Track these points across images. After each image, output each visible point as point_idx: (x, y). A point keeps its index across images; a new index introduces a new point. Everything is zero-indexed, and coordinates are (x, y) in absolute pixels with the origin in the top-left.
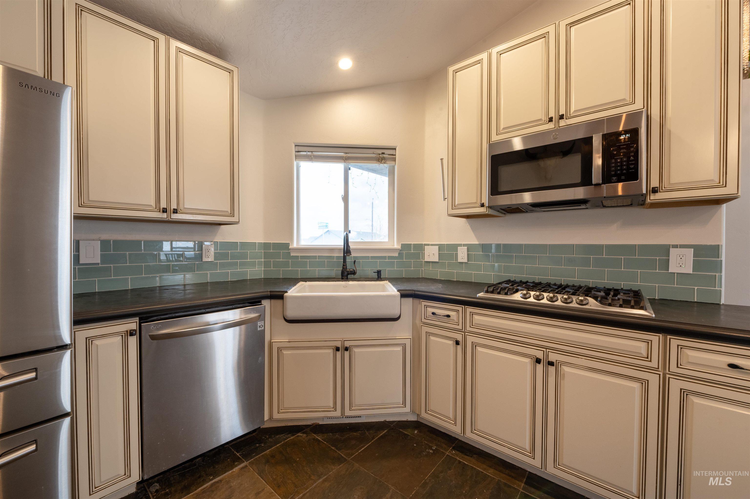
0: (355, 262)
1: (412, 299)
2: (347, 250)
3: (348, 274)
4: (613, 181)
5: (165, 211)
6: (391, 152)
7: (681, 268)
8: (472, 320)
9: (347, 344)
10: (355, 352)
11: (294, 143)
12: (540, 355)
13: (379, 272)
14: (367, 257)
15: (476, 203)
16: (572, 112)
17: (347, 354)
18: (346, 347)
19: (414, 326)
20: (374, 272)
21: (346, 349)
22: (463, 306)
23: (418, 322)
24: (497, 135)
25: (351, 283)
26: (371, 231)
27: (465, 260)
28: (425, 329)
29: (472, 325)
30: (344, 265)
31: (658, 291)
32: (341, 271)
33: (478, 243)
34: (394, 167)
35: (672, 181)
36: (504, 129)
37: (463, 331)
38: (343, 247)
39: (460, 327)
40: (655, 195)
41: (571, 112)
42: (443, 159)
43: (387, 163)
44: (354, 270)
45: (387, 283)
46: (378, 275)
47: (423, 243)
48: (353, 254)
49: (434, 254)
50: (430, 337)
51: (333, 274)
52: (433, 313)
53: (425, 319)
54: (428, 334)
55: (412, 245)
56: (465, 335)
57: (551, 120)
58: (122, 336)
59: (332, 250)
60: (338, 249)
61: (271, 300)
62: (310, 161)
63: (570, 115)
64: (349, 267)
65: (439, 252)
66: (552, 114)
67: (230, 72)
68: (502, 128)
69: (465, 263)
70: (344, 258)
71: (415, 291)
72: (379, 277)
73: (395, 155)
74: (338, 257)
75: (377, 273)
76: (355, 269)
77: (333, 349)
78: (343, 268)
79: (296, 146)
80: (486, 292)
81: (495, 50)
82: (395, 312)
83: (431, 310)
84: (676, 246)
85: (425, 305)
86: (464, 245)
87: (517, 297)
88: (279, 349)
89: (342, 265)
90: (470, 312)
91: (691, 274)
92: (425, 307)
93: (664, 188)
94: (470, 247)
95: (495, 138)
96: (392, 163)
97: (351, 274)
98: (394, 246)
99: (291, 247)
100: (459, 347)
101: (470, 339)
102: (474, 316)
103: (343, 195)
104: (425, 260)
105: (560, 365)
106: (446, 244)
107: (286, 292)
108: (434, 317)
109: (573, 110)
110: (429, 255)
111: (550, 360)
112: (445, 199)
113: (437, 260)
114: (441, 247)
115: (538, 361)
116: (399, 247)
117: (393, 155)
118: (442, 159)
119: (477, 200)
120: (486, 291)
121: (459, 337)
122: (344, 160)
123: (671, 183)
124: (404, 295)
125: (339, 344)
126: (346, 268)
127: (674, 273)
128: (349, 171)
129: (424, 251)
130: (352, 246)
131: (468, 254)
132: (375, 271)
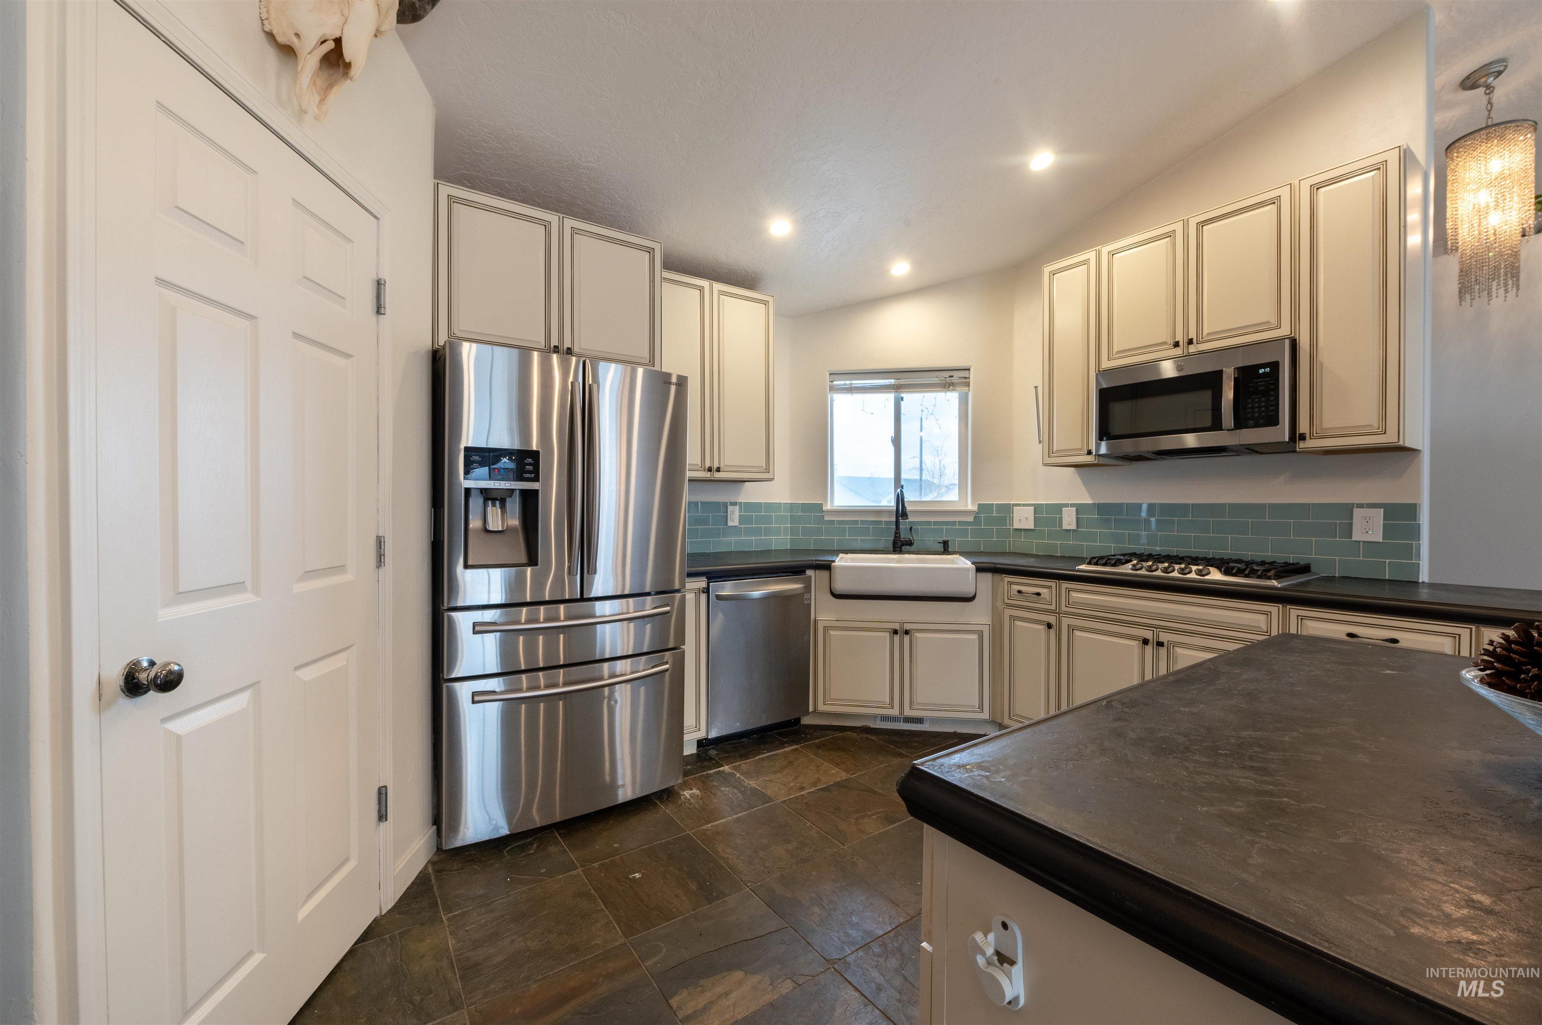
0: (911, 529)
1: (991, 575)
2: (901, 512)
3: (903, 545)
4: (1250, 426)
5: (710, 469)
6: (963, 374)
7: (1366, 534)
8: (1069, 598)
9: (907, 627)
10: (917, 637)
11: (828, 372)
12: (1148, 634)
13: (945, 543)
14: (929, 523)
15: (1081, 449)
16: (1205, 334)
17: (907, 638)
18: (906, 630)
19: (994, 609)
20: (939, 543)
21: (907, 632)
22: (1057, 581)
23: (999, 604)
24: (1108, 360)
25: (907, 556)
26: (918, 478)
27: (1074, 527)
28: (1008, 612)
29: (1069, 604)
30: (896, 533)
31: (1339, 567)
32: (892, 541)
33: (1091, 502)
34: (967, 394)
35: (1325, 426)
36: (1118, 352)
37: (1056, 612)
38: (895, 508)
39: (1053, 607)
40: (1305, 442)
41: (1204, 336)
42: (1038, 386)
43: (956, 390)
44: (911, 541)
45: (957, 558)
46: (944, 547)
47: (1012, 503)
48: (911, 519)
49: (1028, 519)
50: (1016, 622)
51: (881, 546)
52: (1019, 592)
53: (1008, 599)
54: (1013, 618)
55: (995, 506)
56: (1059, 617)
57: (1177, 345)
58: (696, 593)
59: (879, 512)
60: (888, 511)
61: (815, 571)
62: (849, 393)
63: (1202, 339)
64: (904, 535)
65: (1035, 514)
66: (1179, 338)
67: (765, 303)
68: (1115, 352)
69: (1073, 530)
70: (897, 523)
71: (995, 564)
72: (945, 548)
73: (969, 378)
74: (887, 523)
75: (942, 544)
76: (912, 539)
77: (889, 633)
78: (895, 536)
79: (830, 374)
80: (1088, 564)
81: (1105, 250)
82: (969, 590)
83: (1016, 588)
84: (1361, 506)
85: (1008, 582)
86: (1072, 505)
87: (1127, 569)
88: (826, 629)
89: (894, 533)
90: (1066, 588)
91: (1380, 542)
92: (1009, 585)
93: (1316, 434)
94: (1080, 509)
95: (1106, 364)
96: (965, 389)
97: (906, 545)
98: (967, 506)
99: (824, 508)
100: (1052, 632)
101: (1066, 622)
102: (1071, 592)
103: (893, 436)
104: (1015, 527)
105: (1173, 646)
106: (1046, 504)
107: (834, 561)
108: (1019, 597)
109: (1206, 333)
110: (1020, 520)
111: (1160, 640)
112: (1040, 442)
113: (1032, 527)
114: (1037, 508)
115: (1145, 642)
116: (975, 508)
117: (965, 378)
118: (1036, 387)
119: (1082, 445)
120: (1088, 562)
121: (1052, 619)
122: (896, 390)
123: (1323, 427)
124: (980, 569)
125: (897, 627)
126: (900, 536)
127: (1360, 542)
128: (902, 402)
129: (1013, 514)
130: (909, 508)
131: (1077, 518)
132: (940, 541)
